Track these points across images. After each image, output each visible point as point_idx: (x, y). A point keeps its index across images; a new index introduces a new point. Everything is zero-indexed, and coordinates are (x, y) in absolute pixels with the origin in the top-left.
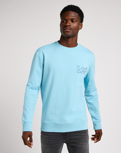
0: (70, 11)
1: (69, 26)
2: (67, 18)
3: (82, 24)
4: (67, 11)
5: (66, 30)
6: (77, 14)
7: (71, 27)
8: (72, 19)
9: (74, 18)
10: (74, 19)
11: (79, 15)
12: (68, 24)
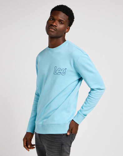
0: (61, 12)
1: (55, 27)
2: (55, 17)
3: (69, 28)
4: (58, 10)
5: (51, 29)
6: (67, 17)
7: (57, 28)
8: (60, 20)
9: (62, 19)
10: (63, 21)
11: (69, 19)
12: (54, 24)
